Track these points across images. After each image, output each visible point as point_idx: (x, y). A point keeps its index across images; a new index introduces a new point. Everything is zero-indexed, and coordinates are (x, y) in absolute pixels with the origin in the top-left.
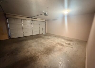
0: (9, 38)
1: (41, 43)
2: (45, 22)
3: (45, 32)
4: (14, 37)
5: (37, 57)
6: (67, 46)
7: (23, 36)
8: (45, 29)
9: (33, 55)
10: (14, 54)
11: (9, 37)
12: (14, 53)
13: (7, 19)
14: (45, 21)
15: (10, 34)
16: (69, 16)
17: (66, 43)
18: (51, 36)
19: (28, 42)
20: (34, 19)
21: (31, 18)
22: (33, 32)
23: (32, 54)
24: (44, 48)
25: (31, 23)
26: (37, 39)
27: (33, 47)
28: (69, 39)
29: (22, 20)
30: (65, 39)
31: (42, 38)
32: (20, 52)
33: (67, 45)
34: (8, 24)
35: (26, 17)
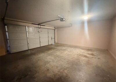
0: (6, 53)
1: (58, 56)
2: (55, 30)
3: (55, 42)
4: (15, 50)
5: (67, 77)
6: (93, 58)
7: (27, 49)
8: (55, 38)
9: (59, 75)
10: (28, 77)
11: (8, 51)
12: (27, 75)
13: (6, 26)
14: (54, 28)
15: (9, 47)
16: (90, 22)
17: (89, 54)
18: (64, 46)
19: (39, 56)
20: (42, 27)
21: (39, 25)
22: (40, 42)
23: (57, 74)
24: (67, 63)
25: (39, 32)
26: (49, 52)
27: (50, 63)
28: (88, 49)
29: (27, 27)
30: (83, 49)
31: (55, 50)
32: (36, 73)
33: (91, 56)
34: (7, 33)
35: (32, 24)
